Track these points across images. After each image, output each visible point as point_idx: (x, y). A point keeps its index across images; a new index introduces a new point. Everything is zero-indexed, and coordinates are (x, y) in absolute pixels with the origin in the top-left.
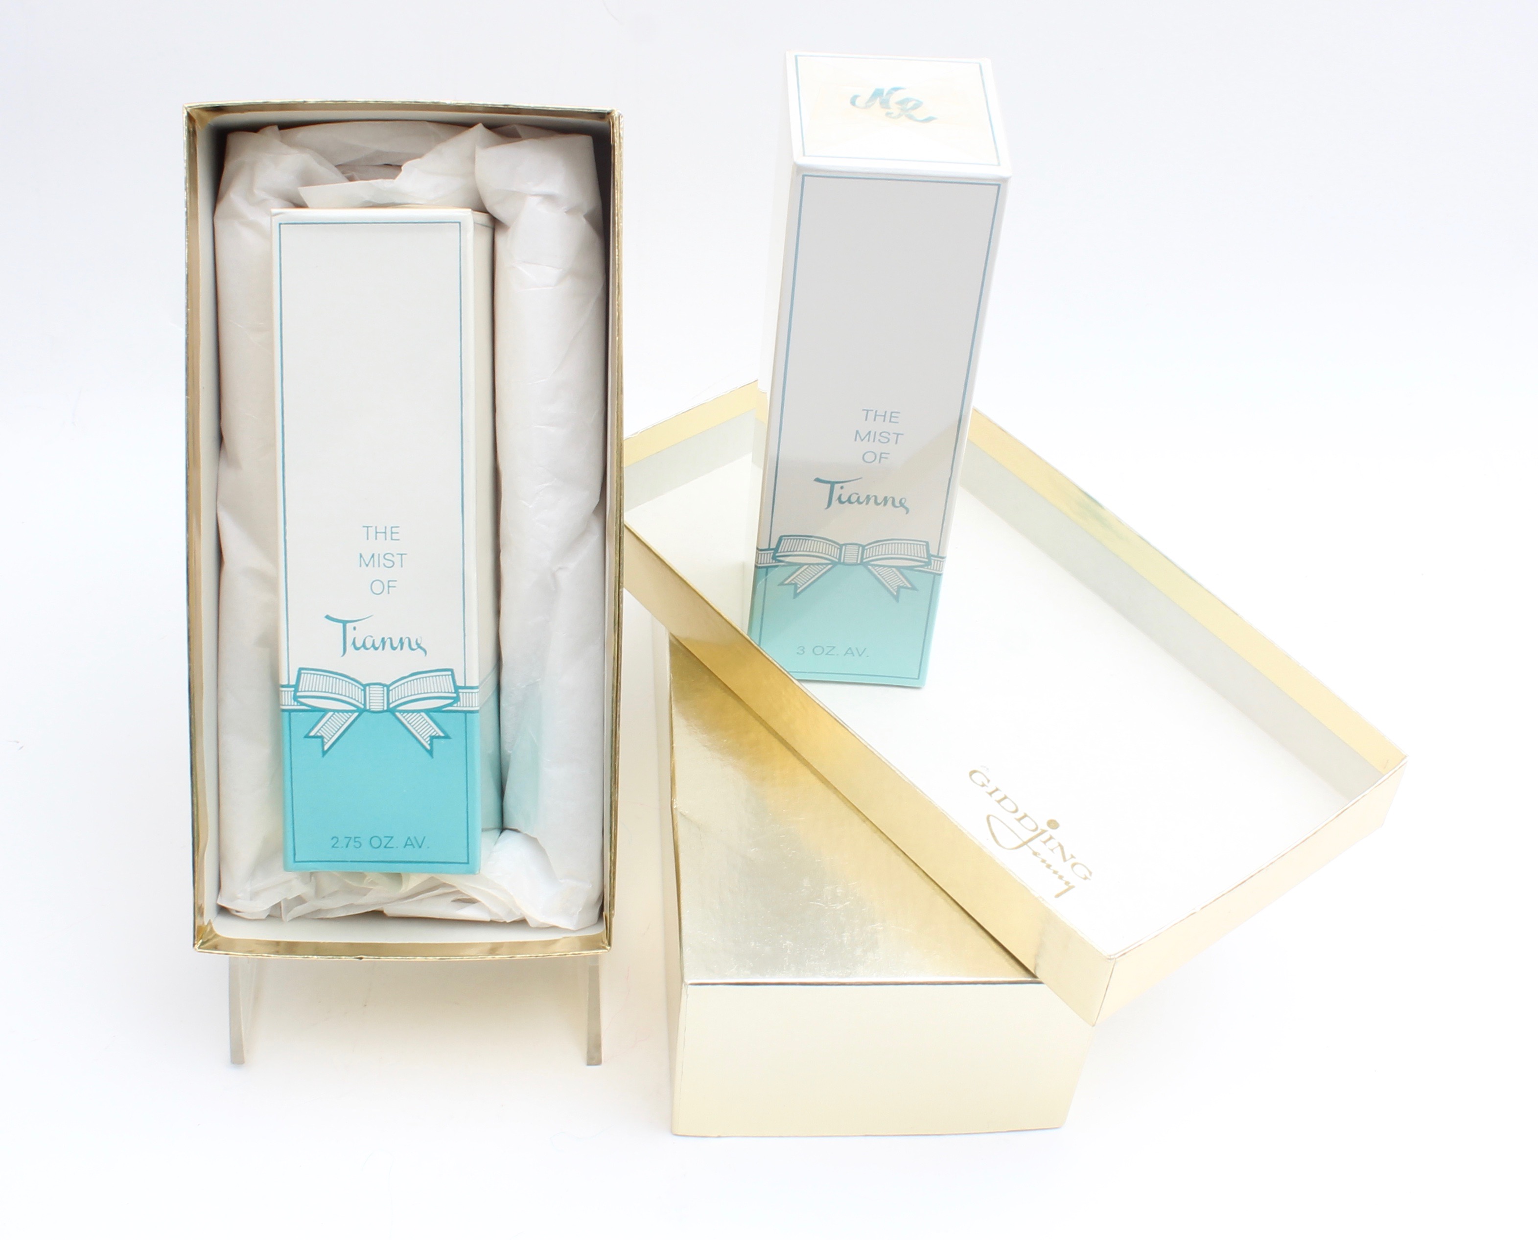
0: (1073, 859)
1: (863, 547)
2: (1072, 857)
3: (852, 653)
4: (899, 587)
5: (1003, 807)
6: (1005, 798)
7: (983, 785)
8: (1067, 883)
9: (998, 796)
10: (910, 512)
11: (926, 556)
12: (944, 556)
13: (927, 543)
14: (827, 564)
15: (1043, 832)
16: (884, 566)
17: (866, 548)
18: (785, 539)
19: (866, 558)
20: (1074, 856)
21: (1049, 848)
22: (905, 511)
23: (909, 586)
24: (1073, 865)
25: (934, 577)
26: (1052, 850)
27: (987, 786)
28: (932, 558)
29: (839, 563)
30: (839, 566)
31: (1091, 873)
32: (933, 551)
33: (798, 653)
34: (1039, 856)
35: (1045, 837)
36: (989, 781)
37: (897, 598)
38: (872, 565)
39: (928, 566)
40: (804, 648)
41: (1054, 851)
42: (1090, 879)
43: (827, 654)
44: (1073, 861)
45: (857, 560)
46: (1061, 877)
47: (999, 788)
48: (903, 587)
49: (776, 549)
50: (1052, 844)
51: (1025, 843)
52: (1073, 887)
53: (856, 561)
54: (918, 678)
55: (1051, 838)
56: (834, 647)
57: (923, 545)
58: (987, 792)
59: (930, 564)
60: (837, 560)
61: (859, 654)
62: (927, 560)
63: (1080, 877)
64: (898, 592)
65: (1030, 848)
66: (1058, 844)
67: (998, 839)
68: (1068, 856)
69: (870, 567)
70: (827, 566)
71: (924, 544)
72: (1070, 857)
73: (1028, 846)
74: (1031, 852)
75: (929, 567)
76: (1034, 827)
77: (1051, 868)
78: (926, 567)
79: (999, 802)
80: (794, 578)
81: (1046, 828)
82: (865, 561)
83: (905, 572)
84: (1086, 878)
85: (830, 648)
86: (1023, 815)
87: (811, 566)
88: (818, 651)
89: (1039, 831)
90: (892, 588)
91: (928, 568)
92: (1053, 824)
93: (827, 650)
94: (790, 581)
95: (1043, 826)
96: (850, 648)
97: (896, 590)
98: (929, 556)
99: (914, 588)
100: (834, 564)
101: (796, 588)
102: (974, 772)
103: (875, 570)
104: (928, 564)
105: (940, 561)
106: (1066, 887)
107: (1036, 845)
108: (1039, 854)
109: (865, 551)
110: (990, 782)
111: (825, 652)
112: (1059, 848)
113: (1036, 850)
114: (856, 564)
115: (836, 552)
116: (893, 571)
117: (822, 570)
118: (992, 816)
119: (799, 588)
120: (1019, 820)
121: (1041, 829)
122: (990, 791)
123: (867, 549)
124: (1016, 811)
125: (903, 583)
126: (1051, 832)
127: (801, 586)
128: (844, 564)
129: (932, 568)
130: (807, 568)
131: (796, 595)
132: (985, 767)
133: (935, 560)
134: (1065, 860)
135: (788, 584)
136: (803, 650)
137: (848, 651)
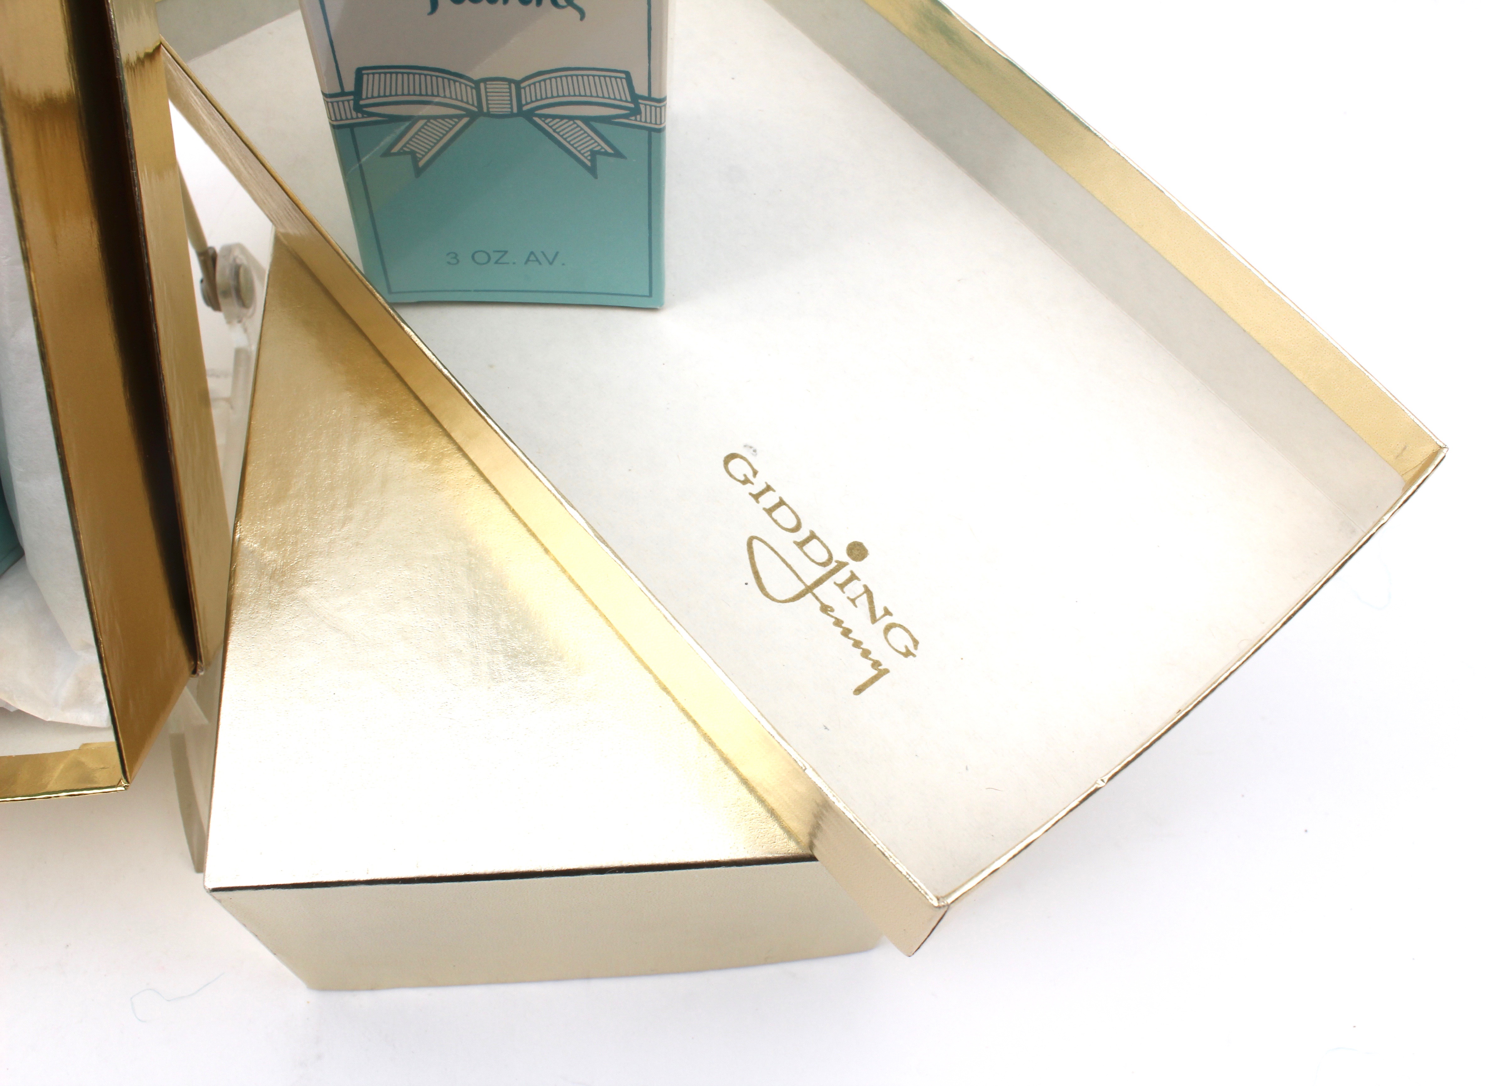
0: (887, 617)
1: (518, 83)
2: (887, 612)
3: (537, 260)
4: (594, 154)
5: (775, 521)
6: (781, 503)
7: (746, 481)
8: (876, 664)
9: (768, 500)
10: (587, 15)
11: (629, 99)
12: (663, 97)
13: (627, 74)
14: (460, 117)
15: (841, 565)
16: (562, 117)
17: (523, 85)
18: (368, 74)
19: (527, 104)
20: (890, 610)
21: (848, 598)
22: (576, 15)
23: (610, 151)
24: (888, 628)
25: (650, 137)
26: (853, 601)
27: (752, 483)
28: (640, 101)
29: (480, 113)
30: (481, 119)
31: (916, 643)
32: (641, 89)
33: (449, 263)
34: (831, 613)
35: (842, 576)
36: (755, 473)
37: (592, 170)
38: (540, 116)
39: (635, 115)
40: (457, 255)
41: (857, 602)
42: (914, 655)
43: (496, 263)
44: (888, 620)
45: (512, 108)
46: (866, 654)
47: (773, 486)
48: (599, 153)
49: (357, 93)
50: (855, 589)
51: (809, 589)
52: (886, 671)
53: (510, 110)
54: (650, 296)
55: (853, 577)
56: (506, 252)
57: (621, 78)
58: (750, 494)
59: (640, 113)
60: (476, 110)
61: (549, 261)
62: (632, 106)
63: (897, 651)
64: (593, 160)
65: (817, 598)
66: (863, 590)
67: (765, 581)
68: (879, 612)
69: (537, 119)
70: (460, 120)
71: (623, 75)
72: (883, 613)
73: (814, 595)
74: (819, 605)
75: (638, 117)
76: (825, 557)
77: (851, 636)
78: (633, 118)
79: (770, 511)
80: (407, 143)
81: (844, 557)
82: (525, 108)
83: (598, 126)
84: (908, 654)
85: (500, 254)
86: (808, 534)
87: (432, 121)
88: (481, 258)
89: (833, 565)
90: (582, 154)
91: (636, 120)
92: (857, 551)
93: (495, 257)
94: (402, 149)
95: (840, 554)
96: (532, 253)
97: (589, 158)
98: (635, 98)
99: (618, 154)
100: (473, 116)
101: (415, 160)
102: (732, 456)
103: (547, 124)
104: (636, 111)
105: (656, 107)
106: (874, 672)
107: (828, 592)
108: (832, 610)
109: (523, 91)
110: (757, 476)
111: (493, 260)
112: (865, 596)
113: (827, 602)
114: (512, 115)
115: (470, 95)
116: (578, 126)
117: (454, 126)
118: (756, 538)
119: (421, 159)
120: (801, 545)
121: (836, 562)
122: (755, 492)
123: (524, 88)
124: (797, 528)
125: (599, 145)
126: (854, 566)
127: (424, 156)
128: (489, 115)
129: (643, 120)
130: (426, 124)
131: (419, 172)
132: (751, 447)
133: (646, 105)
134: (874, 619)
135: (399, 153)
136: (455, 258)
137: (529, 257)
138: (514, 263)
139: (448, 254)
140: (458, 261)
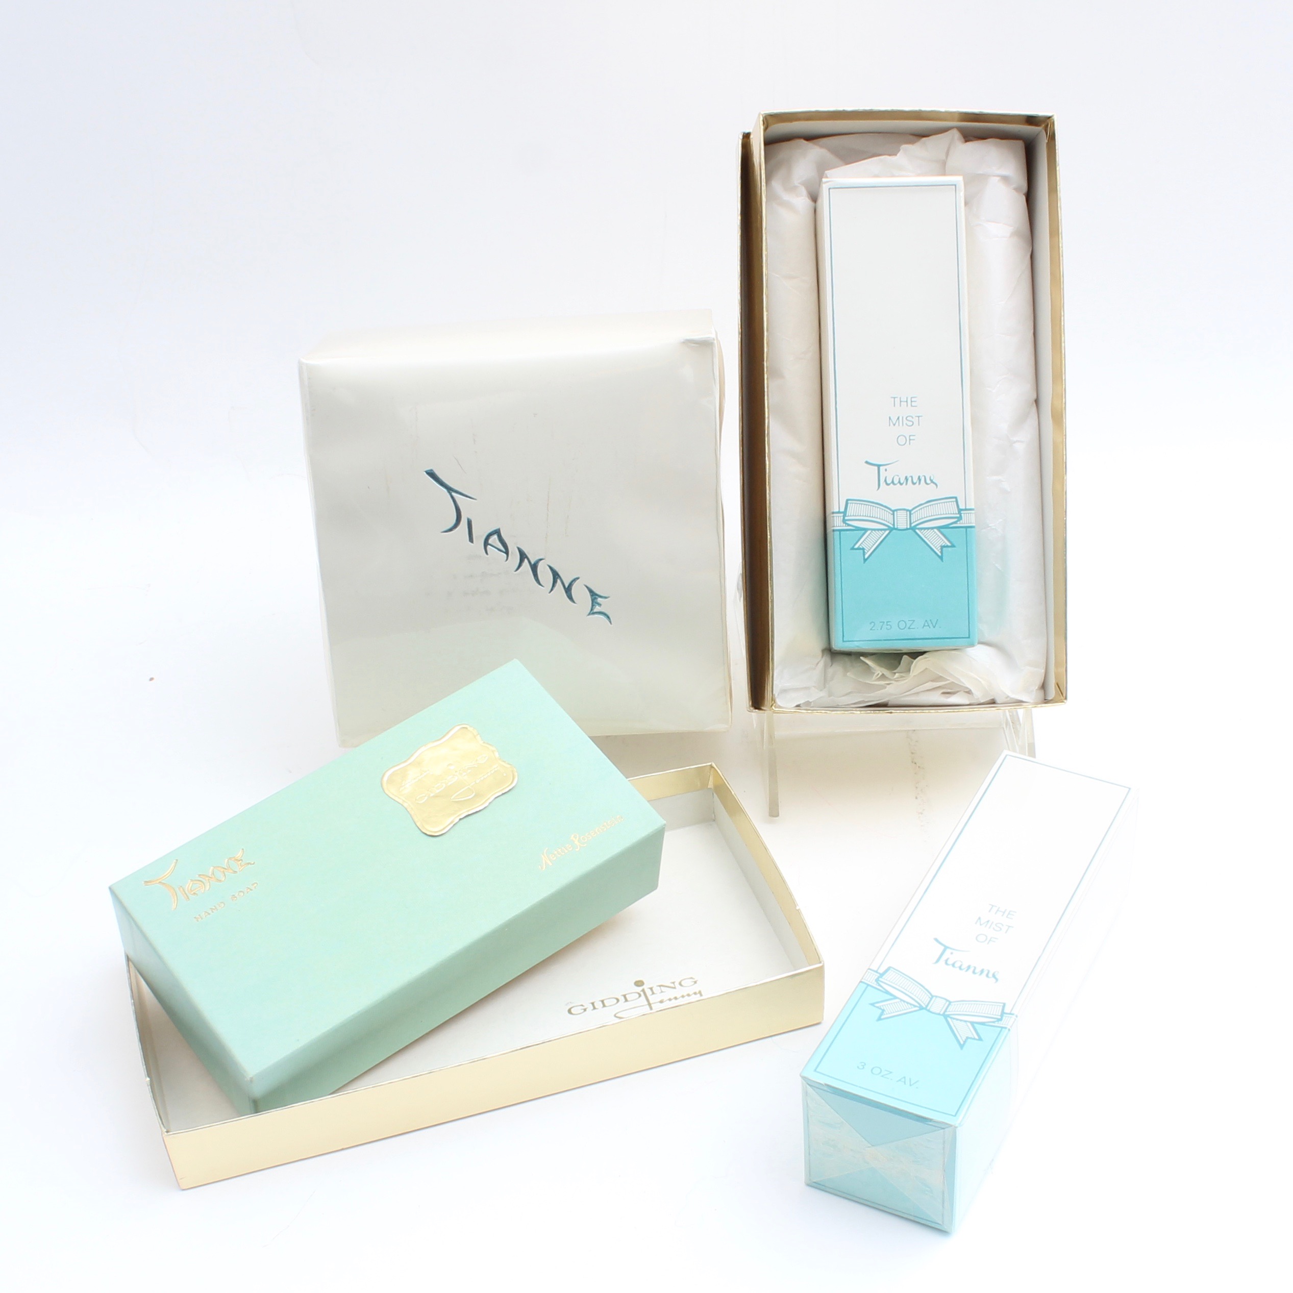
2: (673, 983)
26: (662, 992)
29: (925, 1009)
30: (924, 1011)
33: (858, 1067)
43: (882, 1076)
49: (882, 975)
56: (891, 1072)
61: (910, 1083)
80: (886, 1005)
85: (888, 1072)
88: (877, 1071)
93: (884, 1072)
94: (881, 1006)
96: (905, 1078)
101: (882, 1014)
111: (882, 1074)
119: (885, 1014)
127: (887, 1014)
130: (899, 1001)
131: (879, 1019)
135: (877, 1007)
136: (863, 1066)
137: (901, 1079)
138: (891, 1079)
139: (861, 1063)
140: (863, 1068)
